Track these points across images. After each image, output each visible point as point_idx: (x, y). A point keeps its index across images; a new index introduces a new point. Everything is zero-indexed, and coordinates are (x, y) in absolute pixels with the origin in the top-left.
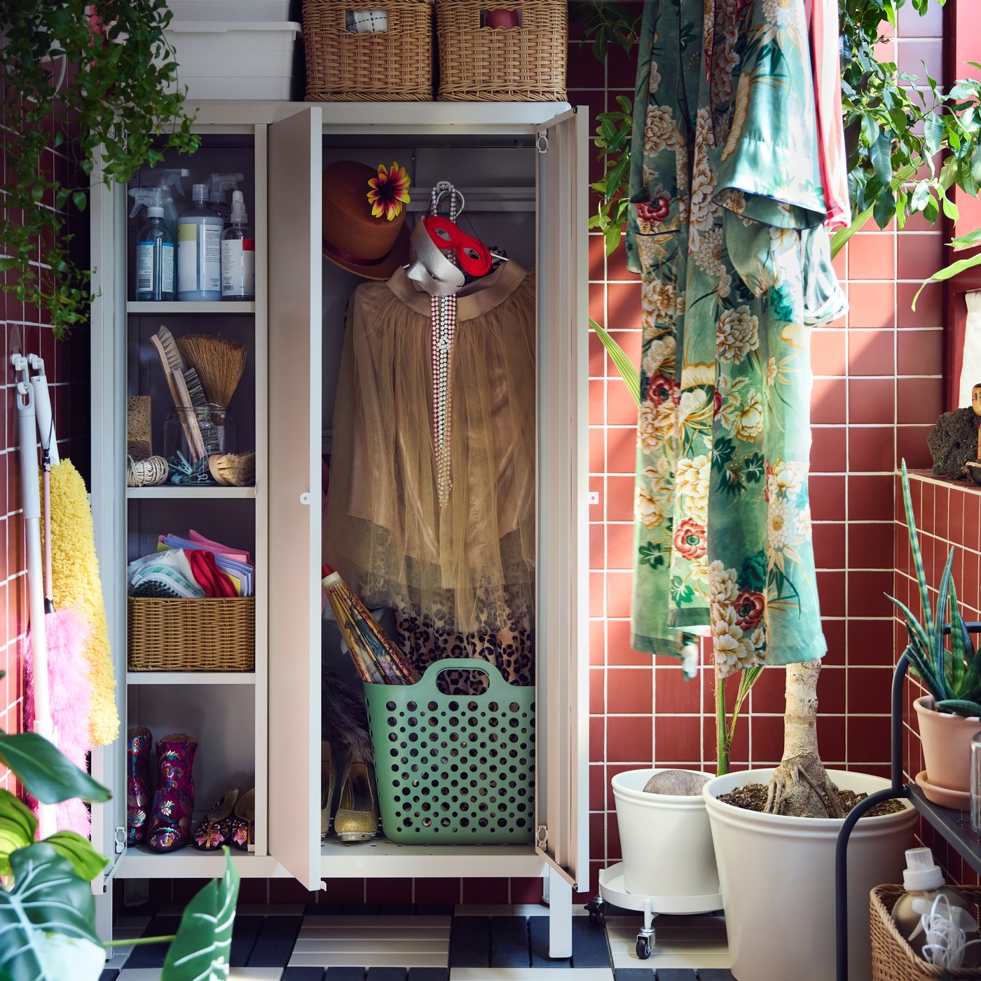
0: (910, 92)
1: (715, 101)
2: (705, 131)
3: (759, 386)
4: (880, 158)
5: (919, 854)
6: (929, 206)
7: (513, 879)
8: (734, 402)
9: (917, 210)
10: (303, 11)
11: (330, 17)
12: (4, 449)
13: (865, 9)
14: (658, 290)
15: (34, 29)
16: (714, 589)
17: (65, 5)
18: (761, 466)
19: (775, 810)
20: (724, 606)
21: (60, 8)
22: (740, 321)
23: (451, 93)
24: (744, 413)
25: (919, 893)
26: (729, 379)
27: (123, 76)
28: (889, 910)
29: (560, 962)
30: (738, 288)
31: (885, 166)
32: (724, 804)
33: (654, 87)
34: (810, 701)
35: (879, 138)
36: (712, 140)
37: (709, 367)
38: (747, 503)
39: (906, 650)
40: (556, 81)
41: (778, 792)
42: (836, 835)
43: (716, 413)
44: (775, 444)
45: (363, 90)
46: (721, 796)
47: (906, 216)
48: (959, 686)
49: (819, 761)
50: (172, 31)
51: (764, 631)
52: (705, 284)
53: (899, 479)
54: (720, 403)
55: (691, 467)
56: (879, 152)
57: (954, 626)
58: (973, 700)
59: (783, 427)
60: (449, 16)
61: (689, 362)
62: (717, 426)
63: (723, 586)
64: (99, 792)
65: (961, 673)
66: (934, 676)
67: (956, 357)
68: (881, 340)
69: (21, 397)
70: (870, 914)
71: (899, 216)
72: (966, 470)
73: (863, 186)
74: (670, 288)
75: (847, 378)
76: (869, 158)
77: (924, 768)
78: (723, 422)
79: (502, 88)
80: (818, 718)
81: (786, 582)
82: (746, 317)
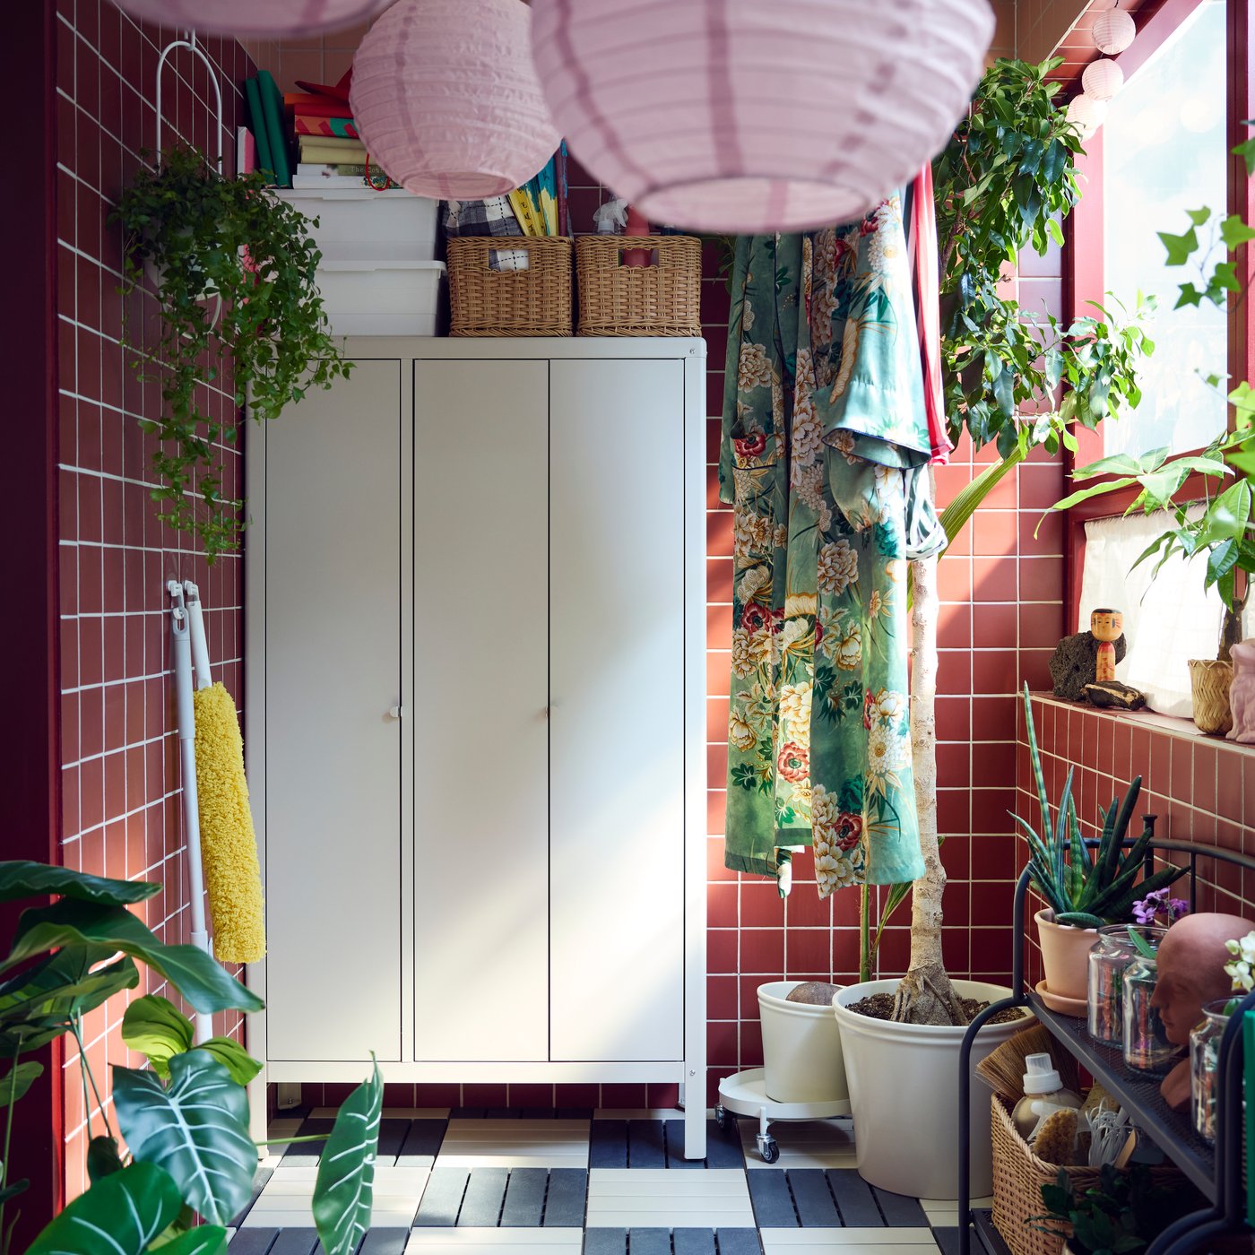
0: (1031, 328)
1: (817, 343)
2: (806, 371)
3: (858, 617)
4: (1003, 392)
5: (1039, 1059)
6: (1050, 438)
7: (651, 1085)
8: (835, 633)
9: (1038, 442)
10: (448, 250)
11: (473, 256)
12: (161, 672)
13: (988, 249)
14: (754, 522)
15: (190, 268)
16: (816, 811)
17: (218, 245)
18: (860, 693)
19: (902, 1018)
20: (825, 828)
21: (214, 247)
22: (840, 554)
23: (590, 329)
24: (844, 643)
25: (1037, 1096)
26: (829, 609)
27: (273, 312)
28: (1010, 1115)
29: (695, 1163)
30: (838, 522)
31: (1008, 399)
32: (852, 1013)
33: (748, 325)
34: (935, 914)
35: (1002, 373)
36: (813, 381)
37: (811, 597)
38: (847, 729)
39: (1028, 866)
40: (691, 317)
41: (904, 1002)
42: (959, 1042)
43: (817, 643)
44: (878, 674)
45: (506, 326)
46: (850, 1005)
47: (1028, 448)
48: (1077, 899)
49: (944, 972)
50: (322, 270)
51: (863, 852)
52: (807, 517)
53: (1022, 701)
54: (821, 633)
55: (793, 692)
56: (1002, 386)
57: (1074, 842)
58: (1091, 913)
59: (887, 657)
60: (588, 254)
61: (792, 592)
62: (818, 655)
63: (825, 809)
64: (252, 1001)
65: (1079, 887)
66: (1054, 890)
67: (1076, 583)
68: (1004, 567)
69: (176, 622)
70: (991, 1116)
71: (1022, 446)
72: (1086, 692)
73: (987, 417)
74: (766, 520)
75: (971, 603)
76: (992, 392)
77: (1044, 978)
78: (824, 652)
79: (639, 324)
80: (943, 930)
81: (887, 806)
82: (846, 550)
